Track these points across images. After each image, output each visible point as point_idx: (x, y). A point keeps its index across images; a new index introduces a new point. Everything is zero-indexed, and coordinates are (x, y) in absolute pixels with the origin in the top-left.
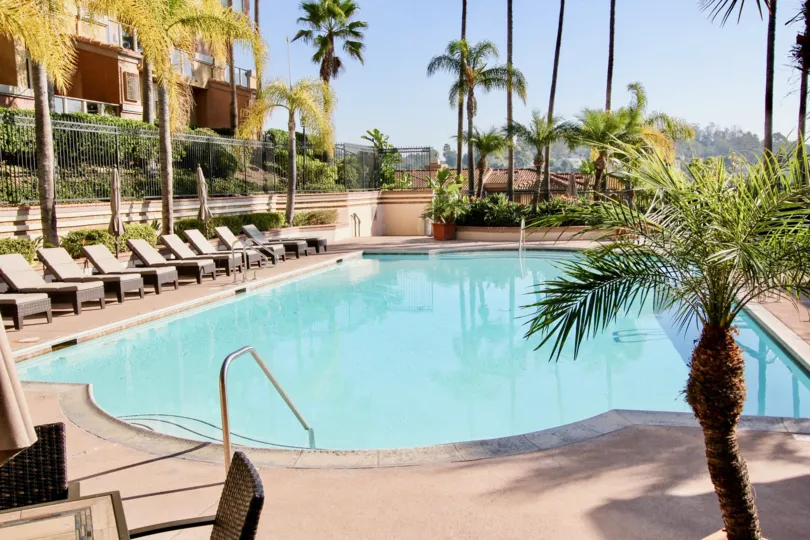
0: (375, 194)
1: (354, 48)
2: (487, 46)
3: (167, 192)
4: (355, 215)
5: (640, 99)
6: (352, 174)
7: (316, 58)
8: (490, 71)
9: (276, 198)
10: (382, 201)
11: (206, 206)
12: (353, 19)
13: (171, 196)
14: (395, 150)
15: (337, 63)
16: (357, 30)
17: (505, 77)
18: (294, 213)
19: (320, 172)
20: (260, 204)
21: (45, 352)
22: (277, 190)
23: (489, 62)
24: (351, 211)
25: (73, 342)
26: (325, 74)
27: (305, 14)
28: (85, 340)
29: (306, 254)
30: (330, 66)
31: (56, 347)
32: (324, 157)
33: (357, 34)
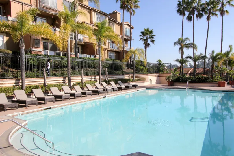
0: (157, 74)
1: (153, 41)
2: (187, 39)
3: (100, 74)
4: (150, 79)
5: (231, 49)
6: (151, 70)
7: (144, 44)
8: (188, 44)
9: (131, 75)
10: (159, 76)
11: (108, 77)
12: (152, 34)
13: (101, 75)
14: (163, 64)
15: (149, 44)
16: (153, 37)
17: (192, 45)
18: (135, 78)
19: (143, 69)
20: (126, 77)
21: (42, 110)
22: (131, 73)
23: (187, 42)
24: (149, 78)
25: (50, 108)
26: (146, 47)
27: (141, 34)
28: (54, 108)
29: (132, 88)
30: (147, 45)
31: (44, 109)
32: (144, 66)
33: (153, 38)
